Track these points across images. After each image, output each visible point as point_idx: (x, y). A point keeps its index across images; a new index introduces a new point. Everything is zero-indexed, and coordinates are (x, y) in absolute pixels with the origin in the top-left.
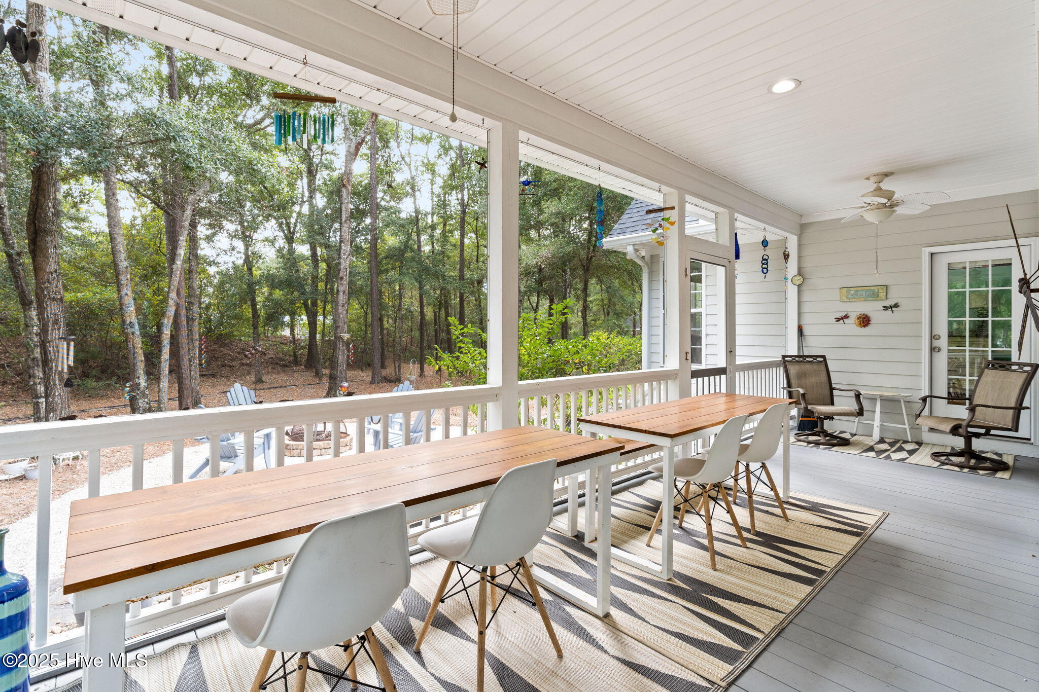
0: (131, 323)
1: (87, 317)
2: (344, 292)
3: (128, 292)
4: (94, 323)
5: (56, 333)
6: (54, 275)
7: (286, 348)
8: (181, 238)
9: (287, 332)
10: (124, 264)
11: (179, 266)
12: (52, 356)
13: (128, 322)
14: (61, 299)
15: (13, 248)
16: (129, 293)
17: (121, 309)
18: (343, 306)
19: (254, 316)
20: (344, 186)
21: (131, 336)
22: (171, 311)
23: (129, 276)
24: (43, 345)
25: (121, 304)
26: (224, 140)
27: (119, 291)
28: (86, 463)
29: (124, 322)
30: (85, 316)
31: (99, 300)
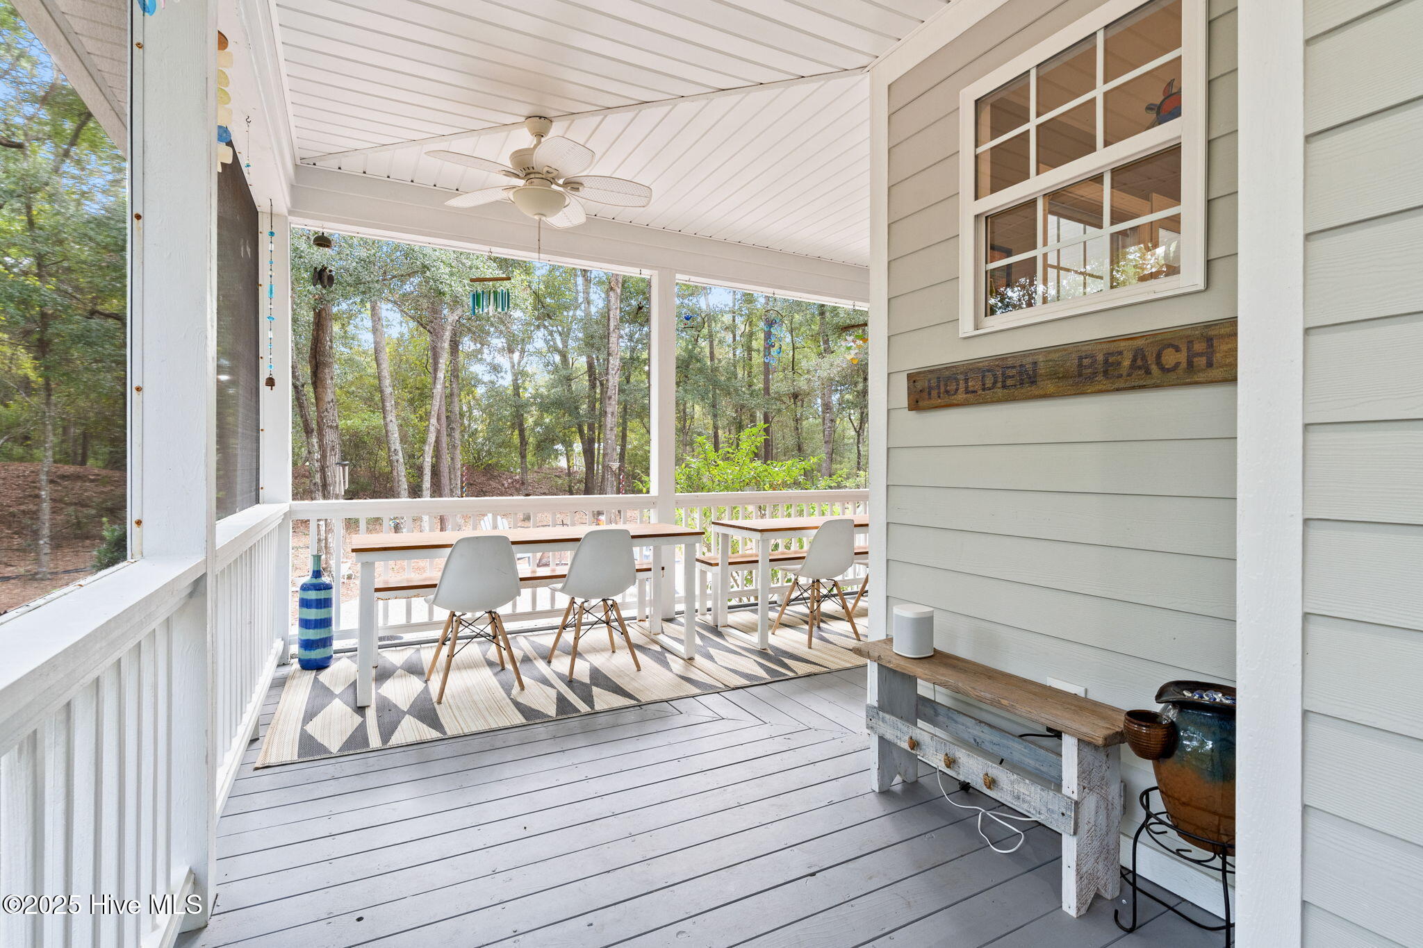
0: (395, 450)
1: (356, 446)
2: (613, 414)
3: (391, 417)
4: (363, 453)
5: (333, 459)
6: (331, 404)
7: (560, 482)
8: (441, 361)
9: (563, 463)
10: (388, 390)
11: (440, 390)
12: (329, 480)
13: (393, 450)
14: (337, 427)
15: (298, 380)
16: (394, 420)
17: (387, 436)
18: (611, 430)
19: (521, 443)
20: (612, 289)
21: (396, 464)
22: (432, 438)
23: (393, 403)
24: (323, 469)
25: (387, 432)
26: (471, 268)
27: (385, 418)
28: (358, 582)
29: (389, 449)
30: (355, 445)
31: (367, 427)
